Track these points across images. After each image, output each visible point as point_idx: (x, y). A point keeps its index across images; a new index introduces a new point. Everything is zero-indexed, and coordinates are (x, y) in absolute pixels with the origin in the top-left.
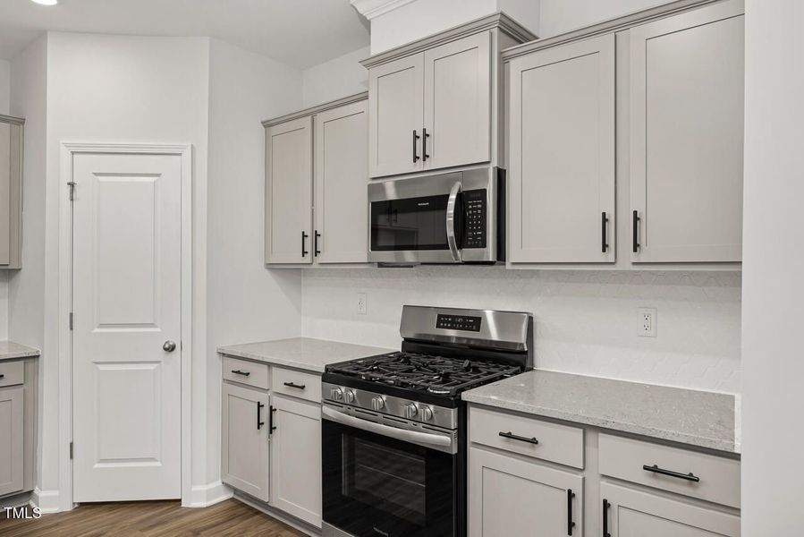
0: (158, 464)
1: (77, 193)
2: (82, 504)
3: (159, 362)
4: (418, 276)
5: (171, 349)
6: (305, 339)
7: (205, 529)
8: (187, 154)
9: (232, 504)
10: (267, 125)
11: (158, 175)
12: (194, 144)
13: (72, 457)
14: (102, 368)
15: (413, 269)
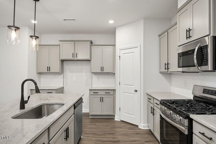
0: (134, 116)
1: (121, 58)
2: (122, 121)
3: (134, 94)
4: (200, 75)
5: (136, 91)
6: (172, 93)
7: (140, 134)
8: (139, 47)
9: (149, 131)
10: (159, 36)
11: (134, 52)
12: (141, 44)
13: (120, 110)
14: (125, 93)
15: (199, 73)
